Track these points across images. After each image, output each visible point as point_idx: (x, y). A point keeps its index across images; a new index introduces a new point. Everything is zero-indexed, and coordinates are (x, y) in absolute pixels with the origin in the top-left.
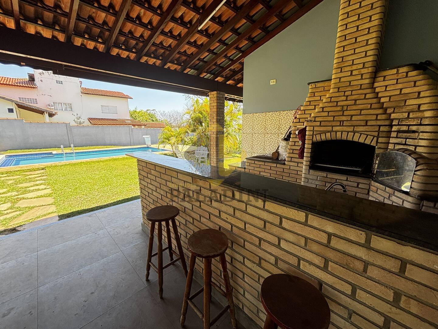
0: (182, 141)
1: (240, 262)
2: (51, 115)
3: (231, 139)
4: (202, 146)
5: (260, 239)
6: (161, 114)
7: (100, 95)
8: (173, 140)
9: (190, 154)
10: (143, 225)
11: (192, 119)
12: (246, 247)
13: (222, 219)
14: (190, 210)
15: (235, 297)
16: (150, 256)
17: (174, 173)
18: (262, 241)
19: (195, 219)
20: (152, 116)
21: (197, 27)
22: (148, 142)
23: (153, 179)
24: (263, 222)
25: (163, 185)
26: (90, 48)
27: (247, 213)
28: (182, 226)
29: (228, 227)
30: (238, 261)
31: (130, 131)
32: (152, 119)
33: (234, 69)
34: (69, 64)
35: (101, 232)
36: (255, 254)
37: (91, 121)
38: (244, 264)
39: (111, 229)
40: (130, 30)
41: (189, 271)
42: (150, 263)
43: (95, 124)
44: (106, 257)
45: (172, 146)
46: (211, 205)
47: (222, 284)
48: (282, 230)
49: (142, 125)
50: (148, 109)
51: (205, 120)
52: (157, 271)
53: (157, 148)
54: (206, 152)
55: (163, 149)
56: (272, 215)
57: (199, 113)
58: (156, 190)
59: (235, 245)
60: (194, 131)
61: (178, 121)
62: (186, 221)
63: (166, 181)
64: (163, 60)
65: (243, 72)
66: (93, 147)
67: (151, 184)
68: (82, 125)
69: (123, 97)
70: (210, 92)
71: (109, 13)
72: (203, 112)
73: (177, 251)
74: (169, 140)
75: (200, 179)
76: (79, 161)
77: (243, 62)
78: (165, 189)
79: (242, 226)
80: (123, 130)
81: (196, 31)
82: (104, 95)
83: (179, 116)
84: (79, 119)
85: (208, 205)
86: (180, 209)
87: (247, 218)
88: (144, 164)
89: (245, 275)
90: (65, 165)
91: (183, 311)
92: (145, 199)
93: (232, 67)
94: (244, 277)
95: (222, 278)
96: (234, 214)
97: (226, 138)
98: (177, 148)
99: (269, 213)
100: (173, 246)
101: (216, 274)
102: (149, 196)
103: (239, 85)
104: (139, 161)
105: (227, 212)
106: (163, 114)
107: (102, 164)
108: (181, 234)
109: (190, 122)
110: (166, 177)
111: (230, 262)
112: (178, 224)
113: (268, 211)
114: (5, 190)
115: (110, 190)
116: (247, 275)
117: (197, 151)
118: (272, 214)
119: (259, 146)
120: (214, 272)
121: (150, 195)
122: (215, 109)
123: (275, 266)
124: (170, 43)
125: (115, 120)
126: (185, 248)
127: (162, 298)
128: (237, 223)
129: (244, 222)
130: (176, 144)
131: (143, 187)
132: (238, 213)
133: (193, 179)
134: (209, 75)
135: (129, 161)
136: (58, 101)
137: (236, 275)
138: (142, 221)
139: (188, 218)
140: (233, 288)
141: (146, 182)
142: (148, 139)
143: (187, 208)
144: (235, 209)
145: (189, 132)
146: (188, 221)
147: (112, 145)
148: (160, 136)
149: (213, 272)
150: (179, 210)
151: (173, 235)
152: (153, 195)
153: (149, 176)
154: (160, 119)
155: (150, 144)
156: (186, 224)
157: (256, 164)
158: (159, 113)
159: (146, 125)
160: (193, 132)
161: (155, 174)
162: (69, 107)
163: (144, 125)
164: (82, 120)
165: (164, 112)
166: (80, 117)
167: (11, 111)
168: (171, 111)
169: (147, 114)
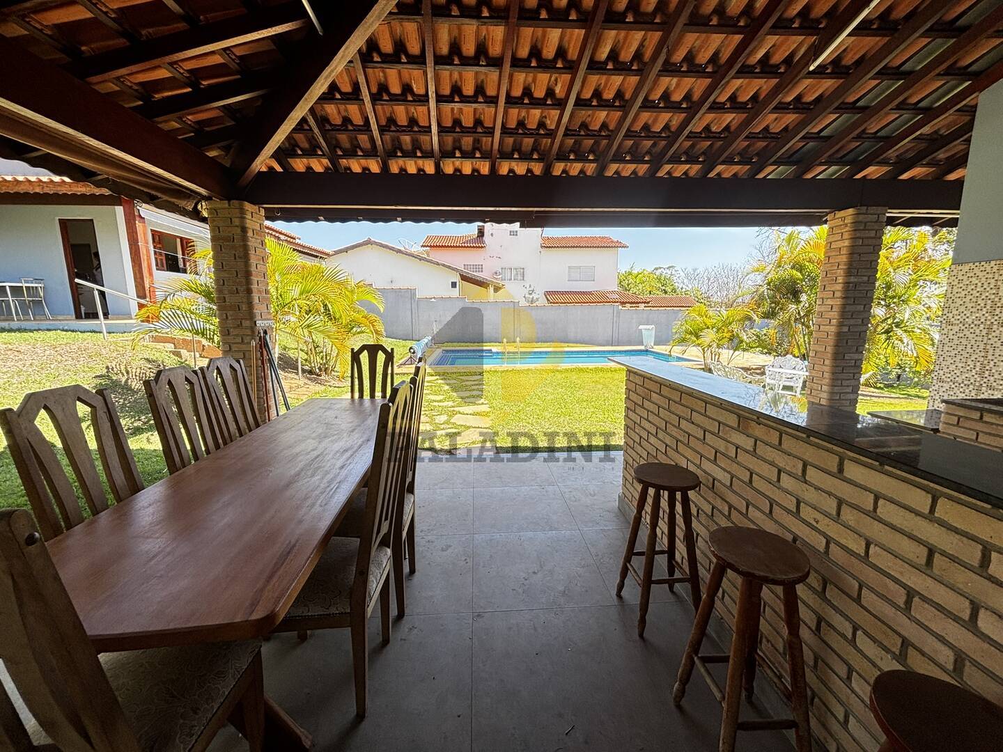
0: (731, 340)
1: (843, 636)
2: (497, 289)
3: (905, 341)
4: (789, 356)
5: (911, 594)
6: (687, 276)
7: (569, 247)
8: (709, 336)
9: (751, 374)
10: (622, 499)
11: (769, 284)
12: (864, 602)
13: (804, 522)
14: (725, 485)
15: (820, 722)
16: (631, 552)
17: (699, 403)
18: (916, 599)
19: (735, 509)
20: (663, 282)
21: (808, 64)
22: (649, 341)
23: (654, 411)
24: (925, 551)
25: (673, 425)
26: (574, 174)
27: (877, 518)
28: (703, 518)
29: (820, 544)
30: (834, 629)
31: (615, 315)
32: (664, 288)
33: (936, 132)
34: (542, 209)
35: (551, 488)
36: (890, 627)
37: (548, 296)
38: (853, 642)
39: (566, 490)
40: (645, 124)
41: (704, 597)
42: (628, 565)
43: (554, 303)
44: (556, 529)
45: (703, 350)
46: (777, 484)
47: (786, 676)
48: (987, 582)
49: (640, 303)
50: (658, 266)
51: (812, 287)
52: (640, 582)
53: (667, 353)
54: (801, 373)
55: (680, 356)
56: (958, 537)
57: (792, 268)
58: (657, 433)
59: (831, 589)
60: (770, 315)
61: (728, 290)
62: (713, 508)
63: (680, 418)
64: (706, 163)
65: (971, 136)
66: (546, 344)
67: (647, 420)
68: (534, 305)
69: (611, 247)
70: (830, 213)
71: (614, 108)
72: (807, 264)
73: (686, 567)
74: (698, 337)
75: (757, 423)
76: (526, 366)
77: (977, 104)
78: (674, 434)
79: (858, 547)
80: (602, 313)
81: (805, 72)
82: (577, 247)
83: (734, 278)
84: (531, 294)
85: (770, 483)
86: (704, 481)
87: (875, 530)
88: (639, 380)
89: (854, 673)
90: (507, 371)
91: (682, 673)
92: (633, 448)
93: (926, 130)
94: (849, 678)
95: (786, 660)
96: (838, 514)
97: (884, 336)
98: (717, 357)
99: (948, 529)
100: (678, 557)
101: (772, 645)
102: (640, 444)
103: (952, 177)
104: (630, 372)
105: (818, 505)
106: (692, 276)
107: (559, 376)
108: (698, 534)
109: (763, 292)
110: (680, 410)
111: (814, 628)
112: (694, 510)
113: (942, 523)
114: (441, 397)
115: (568, 423)
116: (860, 675)
117: (771, 369)
118: (956, 533)
119: (964, 360)
120: (768, 641)
121: (644, 443)
122: (844, 256)
123: (952, 675)
124: (727, 123)
125: (590, 293)
126: (703, 566)
127: (641, 635)
128: (845, 538)
129: (866, 539)
130: (715, 345)
131: (631, 424)
132: (848, 515)
133: (739, 420)
134: (834, 168)
135: (606, 377)
136: (507, 266)
137: (827, 665)
138: (621, 491)
139: (719, 503)
140: (814, 695)
141: (639, 415)
142: (648, 333)
143: (720, 481)
144: (840, 502)
145: (755, 317)
146: (718, 510)
148: (678, 327)
149: (764, 640)
150: (701, 482)
151: (680, 533)
152: (650, 443)
153: (647, 404)
154: (682, 288)
155: (652, 345)
156: (712, 515)
157: (986, 422)
158: (682, 274)
159: (648, 303)
160: (767, 318)
161: (658, 402)
162: (521, 274)
163: (645, 303)
164: (535, 296)
165: (696, 269)
166: (533, 291)
167: (454, 285)
168: (713, 268)
169: (655, 277)
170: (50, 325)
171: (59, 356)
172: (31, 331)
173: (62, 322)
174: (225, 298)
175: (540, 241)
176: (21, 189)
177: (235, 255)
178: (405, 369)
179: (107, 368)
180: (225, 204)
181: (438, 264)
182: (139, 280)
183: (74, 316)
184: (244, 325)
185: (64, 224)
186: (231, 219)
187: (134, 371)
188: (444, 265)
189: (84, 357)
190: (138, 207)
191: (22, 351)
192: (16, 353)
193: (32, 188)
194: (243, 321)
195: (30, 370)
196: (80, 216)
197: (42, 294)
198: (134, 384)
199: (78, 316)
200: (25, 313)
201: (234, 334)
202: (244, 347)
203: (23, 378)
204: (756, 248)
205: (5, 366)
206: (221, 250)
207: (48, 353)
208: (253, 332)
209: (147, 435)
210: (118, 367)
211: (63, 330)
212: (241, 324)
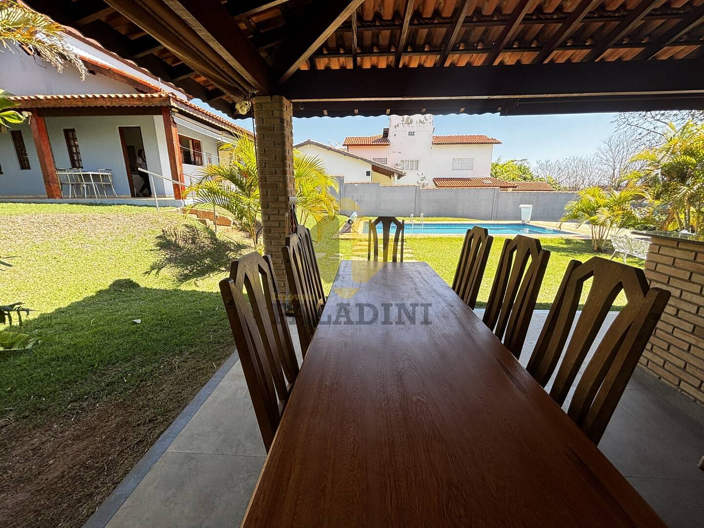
2: (400, 176)
7: (454, 143)
22: (526, 216)
31: (495, 196)
37: (436, 182)
43: (441, 187)
50: (513, 159)
51: (703, 172)
68: (425, 188)
69: (486, 143)
72: (700, 151)
80: (486, 195)
82: (460, 143)
84: (423, 180)
90: (424, 239)
106: (545, 166)
125: (468, 179)
136: (405, 159)
142: (526, 211)
147: (464, 218)
154: (537, 176)
159: (516, 187)
162: (415, 164)
163: (513, 187)
164: (425, 182)
165: (548, 161)
166: (424, 178)
167: (368, 173)
168: (565, 159)
169: (517, 167)
170: (119, 201)
171: (133, 223)
172: (110, 205)
173: (127, 199)
174: (266, 177)
175: (431, 140)
176: (98, 104)
177: (274, 142)
178: (346, 236)
179: (163, 231)
180: (268, 99)
181: (357, 158)
182: (173, 169)
183: (131, 195)
184: (280, 200)
185: (121, 130)
186: (272, 112)
187: (179, 233)
188: (362, 159)
189: (148, 223)
190: (172, 115)
191: (111, 218)
192: (108, 220)
193: (105, 102)
194: (279, 197)
195: (117, 232)
196: (131, 124)
197: (111, 181)
198: (180, 243)
199: (133, 196)
200: (102, 193)
201: (272, 207)
202: (280, 218)
203: (114, 238)
204: (605, 142)
205: (102, 229)
206: (264, 138)
207: (126, 220)
208: (287, 205)
209: (193, 280)
210: (169, 231)
211: (128, 205)
212: (278, 198)
